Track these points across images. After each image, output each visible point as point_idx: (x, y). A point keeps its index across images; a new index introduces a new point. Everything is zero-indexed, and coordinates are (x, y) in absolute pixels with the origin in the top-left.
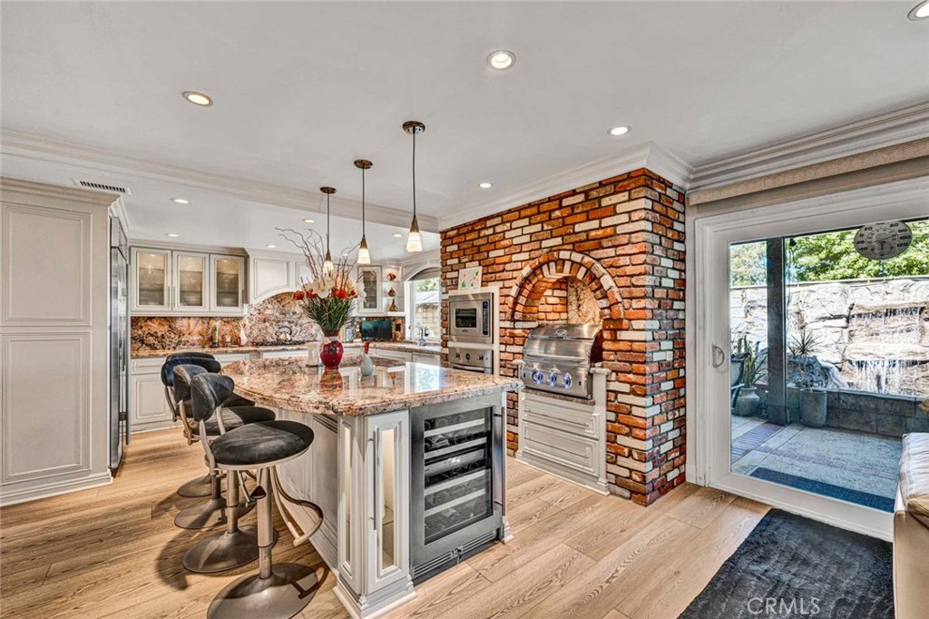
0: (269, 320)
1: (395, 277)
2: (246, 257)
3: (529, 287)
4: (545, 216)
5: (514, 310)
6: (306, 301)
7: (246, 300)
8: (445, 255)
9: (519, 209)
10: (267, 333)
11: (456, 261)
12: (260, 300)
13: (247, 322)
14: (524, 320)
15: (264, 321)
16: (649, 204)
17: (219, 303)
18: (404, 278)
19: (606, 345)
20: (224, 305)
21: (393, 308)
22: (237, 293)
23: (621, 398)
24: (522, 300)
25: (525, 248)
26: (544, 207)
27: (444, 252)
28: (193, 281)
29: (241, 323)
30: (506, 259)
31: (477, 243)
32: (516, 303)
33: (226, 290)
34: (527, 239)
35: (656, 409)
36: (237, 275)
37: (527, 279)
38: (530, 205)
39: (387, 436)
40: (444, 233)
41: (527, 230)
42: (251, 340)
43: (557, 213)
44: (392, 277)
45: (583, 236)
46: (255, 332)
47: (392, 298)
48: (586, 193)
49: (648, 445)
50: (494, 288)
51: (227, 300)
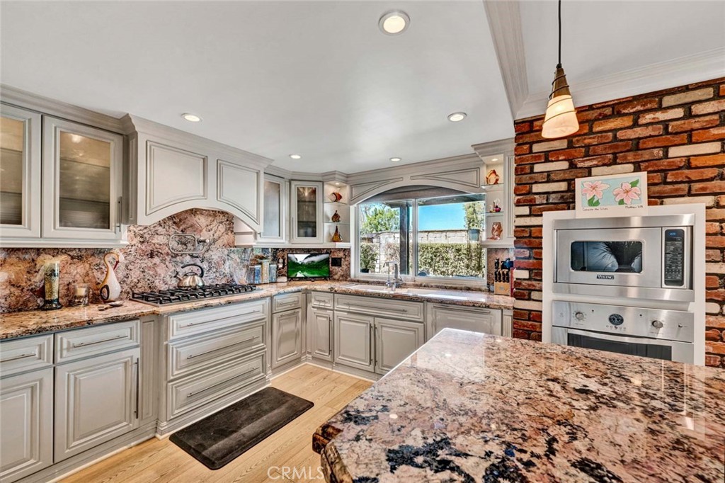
0: (159, 253)
1: (340, 197)
10: (156, 275)
11: (559, 165)
13: (122, 258)
15: (152, 257)
17: (64, 221)
20: (74, 225)
21: (336, 237)
22: (107, 203)
29: (109, 258)
33: (79, 195)
36: (108, 169)
42: (126, 288)
44: (337, 198)
46: (135, 275)
47: (336, 223)
50: (686, 207)
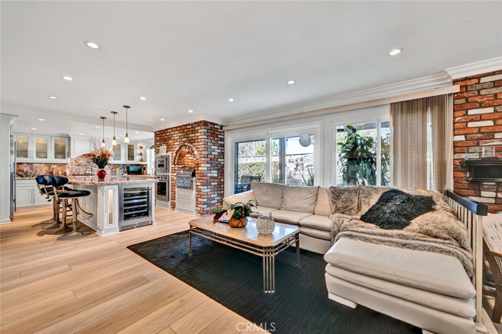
0: (81, 165)
1: (142, 147)
2: (69, 138)
3: (178, 153)
4: (183, 131)
5: (175, 161)
6: (92, 157)
7: (69, 155)
8: (156, 141)
9: (176, 127)
10: (80, 170)
11: (159, 143)
12: (77, 156)
13: (70, 166)
14: (178, 164)
15: (79, 165)
16: (206, 131)
17: (56, 157)
18: (146, 148)
19: (196, 172)
20: (58, 158)
21: (142, 160)
22: (65, 153)
23: (199, 187)
24: (177, 158)
25: (178, 140)
26: (183, 128)
27: (155, 139)
28: (43, 148)
29: (67, 166)
30: (173, 144)
31: (165, 137)
32: (175, 159)
33: (59, 152)
34: (178, 138)
35: (209, 190)
36: (65, 145)
37: (178, 151)
38: (179, 127)
39: (110, 191)
40: (155, 133)
41: (179, 135)
42: (72, 174)
43: (185, 130)
44: (141, 148)
45: (191, 138)
46: (74, 171)
47: (141, 156)
48: (192, 125)
49: (205, 200)
50: (170, 153)
51: (60, 156)
